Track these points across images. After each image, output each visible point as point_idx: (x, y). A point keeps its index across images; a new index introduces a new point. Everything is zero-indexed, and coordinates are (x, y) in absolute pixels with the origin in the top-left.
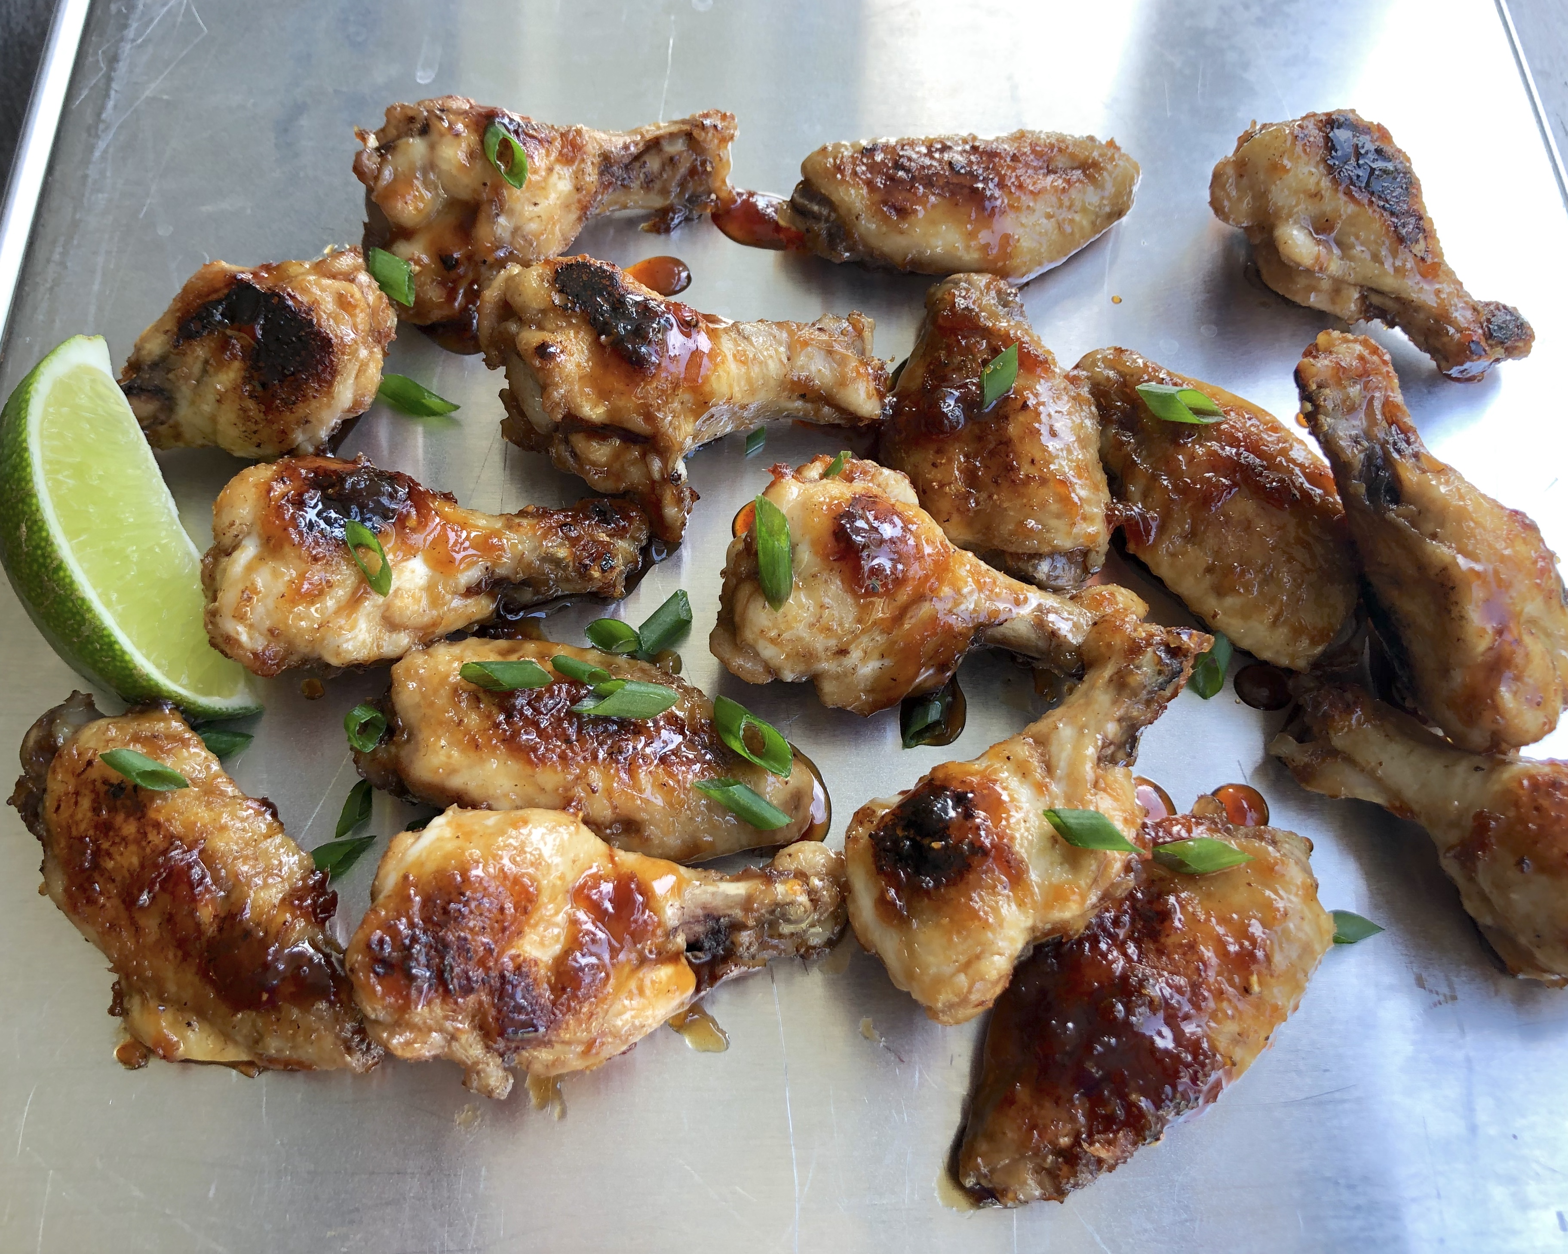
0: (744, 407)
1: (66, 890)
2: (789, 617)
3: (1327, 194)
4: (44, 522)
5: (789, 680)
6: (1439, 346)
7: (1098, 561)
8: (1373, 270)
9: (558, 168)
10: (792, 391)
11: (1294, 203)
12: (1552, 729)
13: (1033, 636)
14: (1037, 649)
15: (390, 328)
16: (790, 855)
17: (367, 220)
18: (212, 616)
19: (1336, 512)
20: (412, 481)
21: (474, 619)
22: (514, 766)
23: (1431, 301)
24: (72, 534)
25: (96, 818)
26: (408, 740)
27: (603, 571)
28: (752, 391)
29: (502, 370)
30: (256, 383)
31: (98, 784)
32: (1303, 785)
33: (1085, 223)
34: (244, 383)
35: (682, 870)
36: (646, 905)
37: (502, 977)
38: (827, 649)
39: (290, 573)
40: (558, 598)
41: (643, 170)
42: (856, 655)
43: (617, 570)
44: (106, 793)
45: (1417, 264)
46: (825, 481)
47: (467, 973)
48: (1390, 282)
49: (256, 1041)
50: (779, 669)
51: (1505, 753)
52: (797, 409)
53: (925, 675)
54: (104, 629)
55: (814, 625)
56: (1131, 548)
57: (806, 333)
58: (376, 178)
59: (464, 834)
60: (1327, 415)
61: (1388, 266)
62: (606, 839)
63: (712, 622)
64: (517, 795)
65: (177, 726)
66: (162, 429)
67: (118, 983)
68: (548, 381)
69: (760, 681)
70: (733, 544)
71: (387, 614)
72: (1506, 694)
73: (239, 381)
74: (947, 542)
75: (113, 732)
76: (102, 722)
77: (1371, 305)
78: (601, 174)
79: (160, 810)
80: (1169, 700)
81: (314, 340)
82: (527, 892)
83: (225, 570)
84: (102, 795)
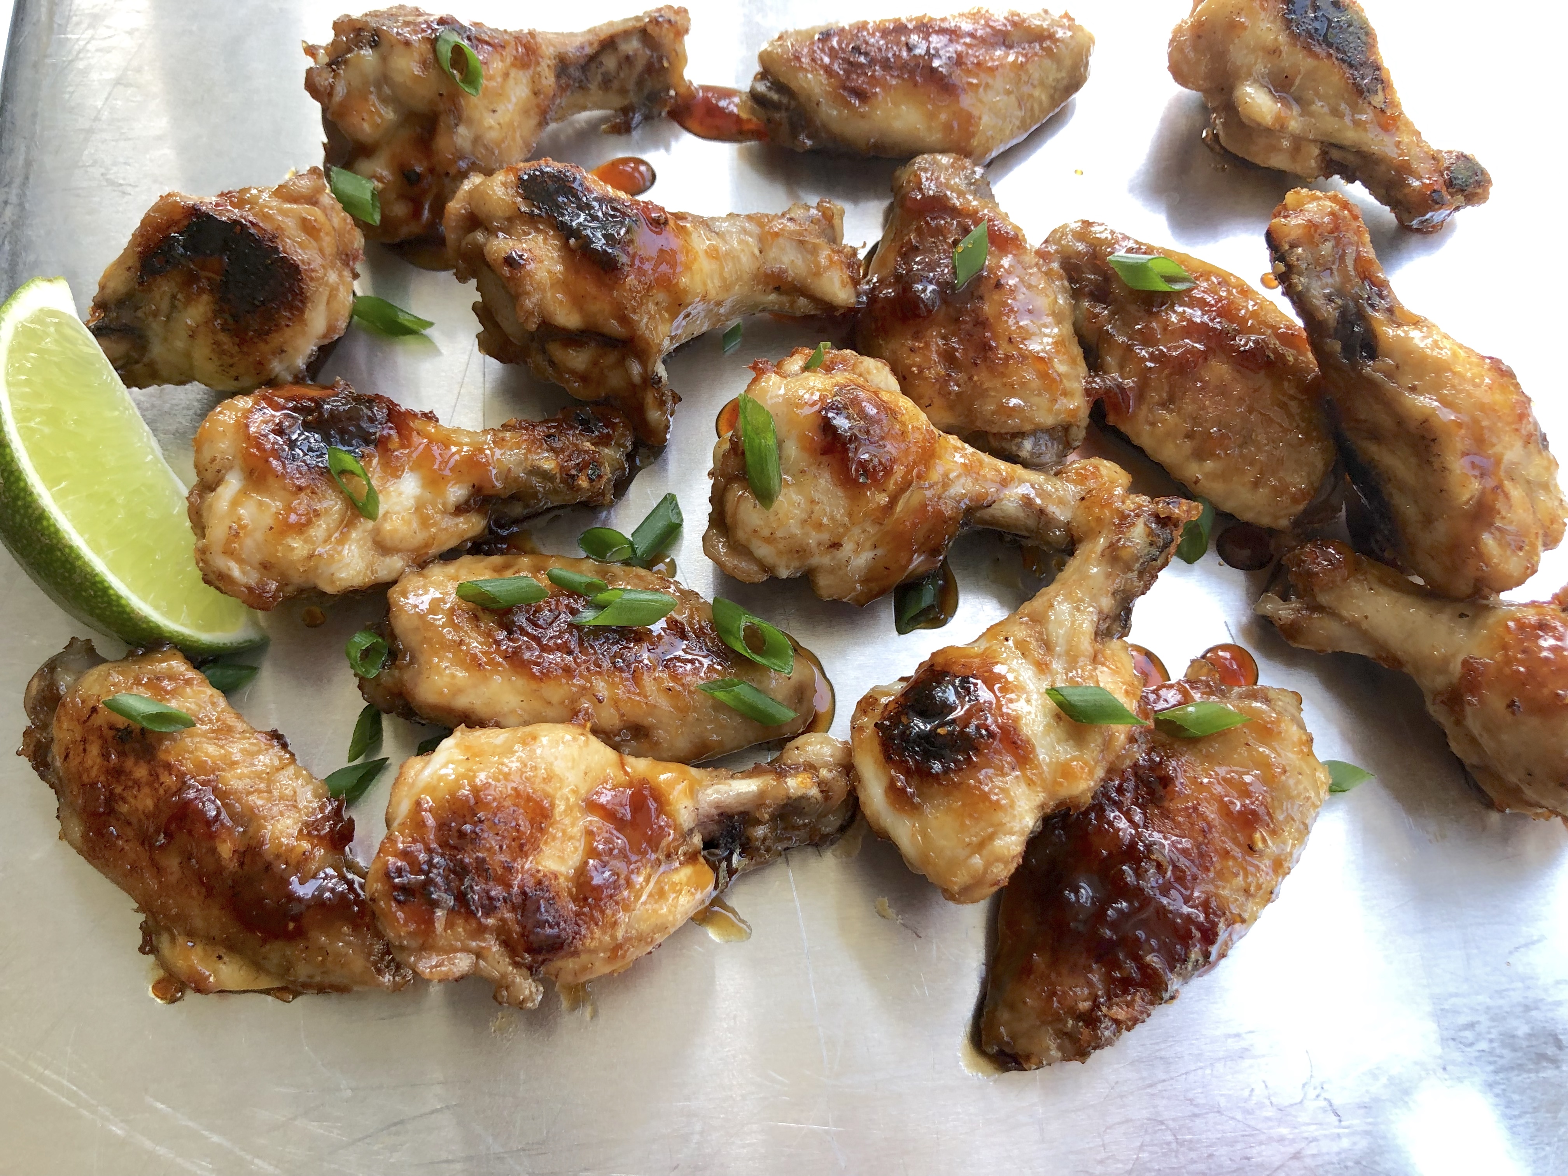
0: (719, 304)
1: (85, 836)
2: (781, 516)
3: (1285, 49)
4: (21, 473)
5: (785, 577)
6: (1399, 196)
7: (1079, 434)
8: (1330, 124)
9: (513, 73)
10: (767, 284)
11: (1253, 61)
12: (1534, 571)
13: (1021, 515)
14: (1027, 529)
15: (357, 250)
16: (797, 748)
17: (326, 140)
18: (202, 555)
19: (1309, 371)
20: (392, 402)
21: (466, 537)
22: (519, 682)
23: (1392, 152)
24: (51, 482)
25: (106, 763)
26: (411, 662)
27: (591, 480)
28: (726, 287)
29: (473, 282)
30: (227, 316)
31: (105, 730)
32: (1290, 643)
33: (1044, 98)
34: (215, 317)
35: (693, 771)
36: (660, 810)
37: (524, 893)
38: (819, 544)
39: (275, 505)
40: (549, 510)
41: (600, 71)
42: (848, 547)
43: (604, 480)
44: (114, 737)
45: (1376, 116)
46: (806, 374)
47: (487, 892)
48: (1350, 135)
49: (286, 969)
50: (774, 567)
51: (1487, 598)
52: (772, 302)
53: (918, 560)
54: (97, 575)
55: (806, 521)
56: (1111, 420)
57: (777, 226)
58: (330, 95)
59: (473, 754)
60: (1300, 274)
61: (1347, 120)
62: (616, 747)
63: (703, 523)
64: (524, 711)
65: (178, 665)
66: (138, 367)
67: (145, 922)
68: (520, 291)
69: (756, 580)
70: (718, 446)
71: (378, 539)
72: (1488, 541)
73: (210, 314)
74: (932, 427)
75: (117, 678)
76: (103, 668)
77: (1331, 160)
78: (558, 77)
79: (169, 752)
80: (1160, 569)
81: (281, 267)
82: (542, 808)
83: (210, 506)
84: (110, 740)
